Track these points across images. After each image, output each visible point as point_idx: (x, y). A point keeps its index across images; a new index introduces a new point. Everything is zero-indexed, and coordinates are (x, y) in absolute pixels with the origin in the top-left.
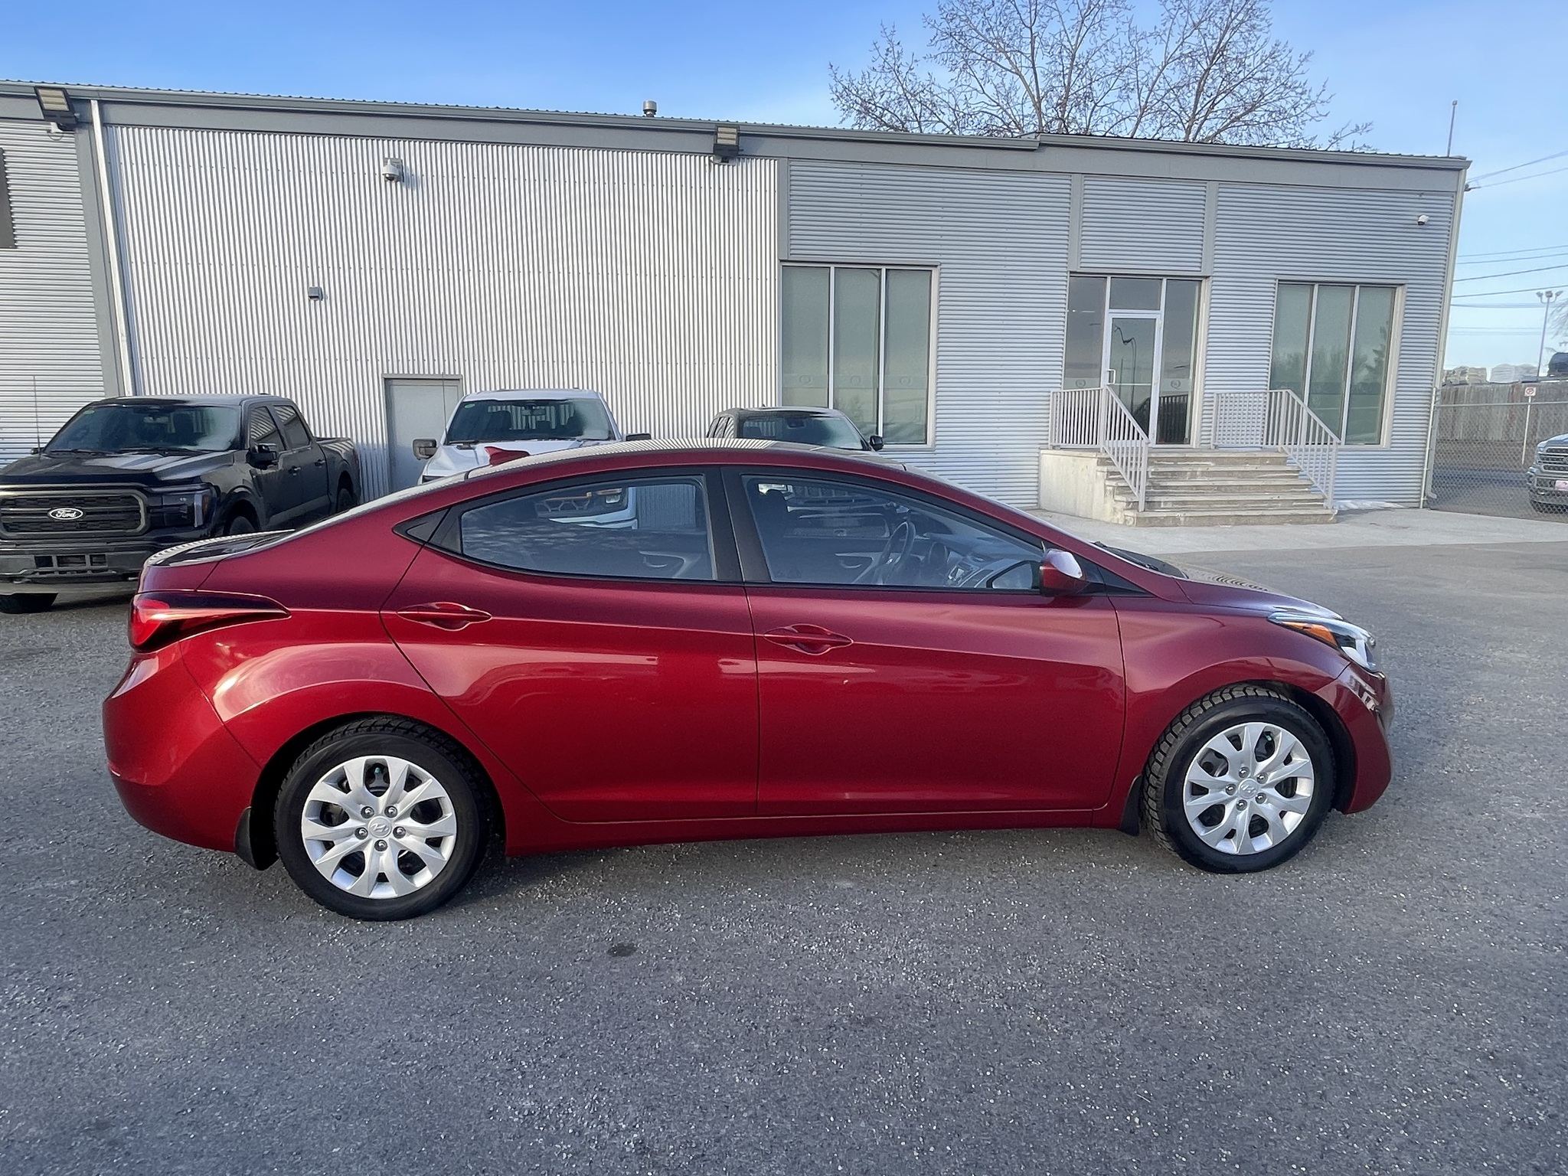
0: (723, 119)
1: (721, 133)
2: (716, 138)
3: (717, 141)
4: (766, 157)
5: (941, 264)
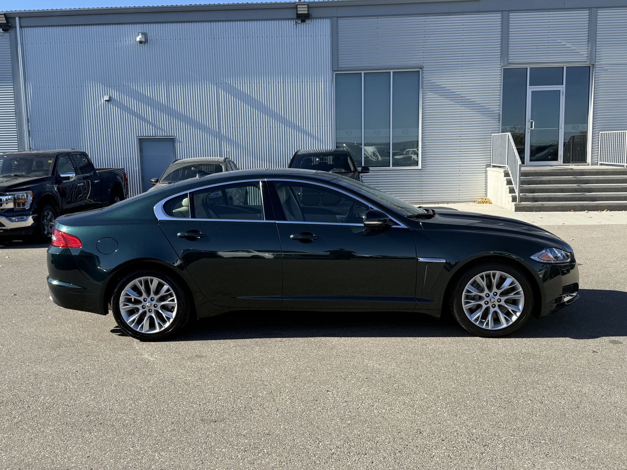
1: (299, 8)
2: (297, 11)
3: (298, 12)
4: (325, 18)
5: (424, 67)
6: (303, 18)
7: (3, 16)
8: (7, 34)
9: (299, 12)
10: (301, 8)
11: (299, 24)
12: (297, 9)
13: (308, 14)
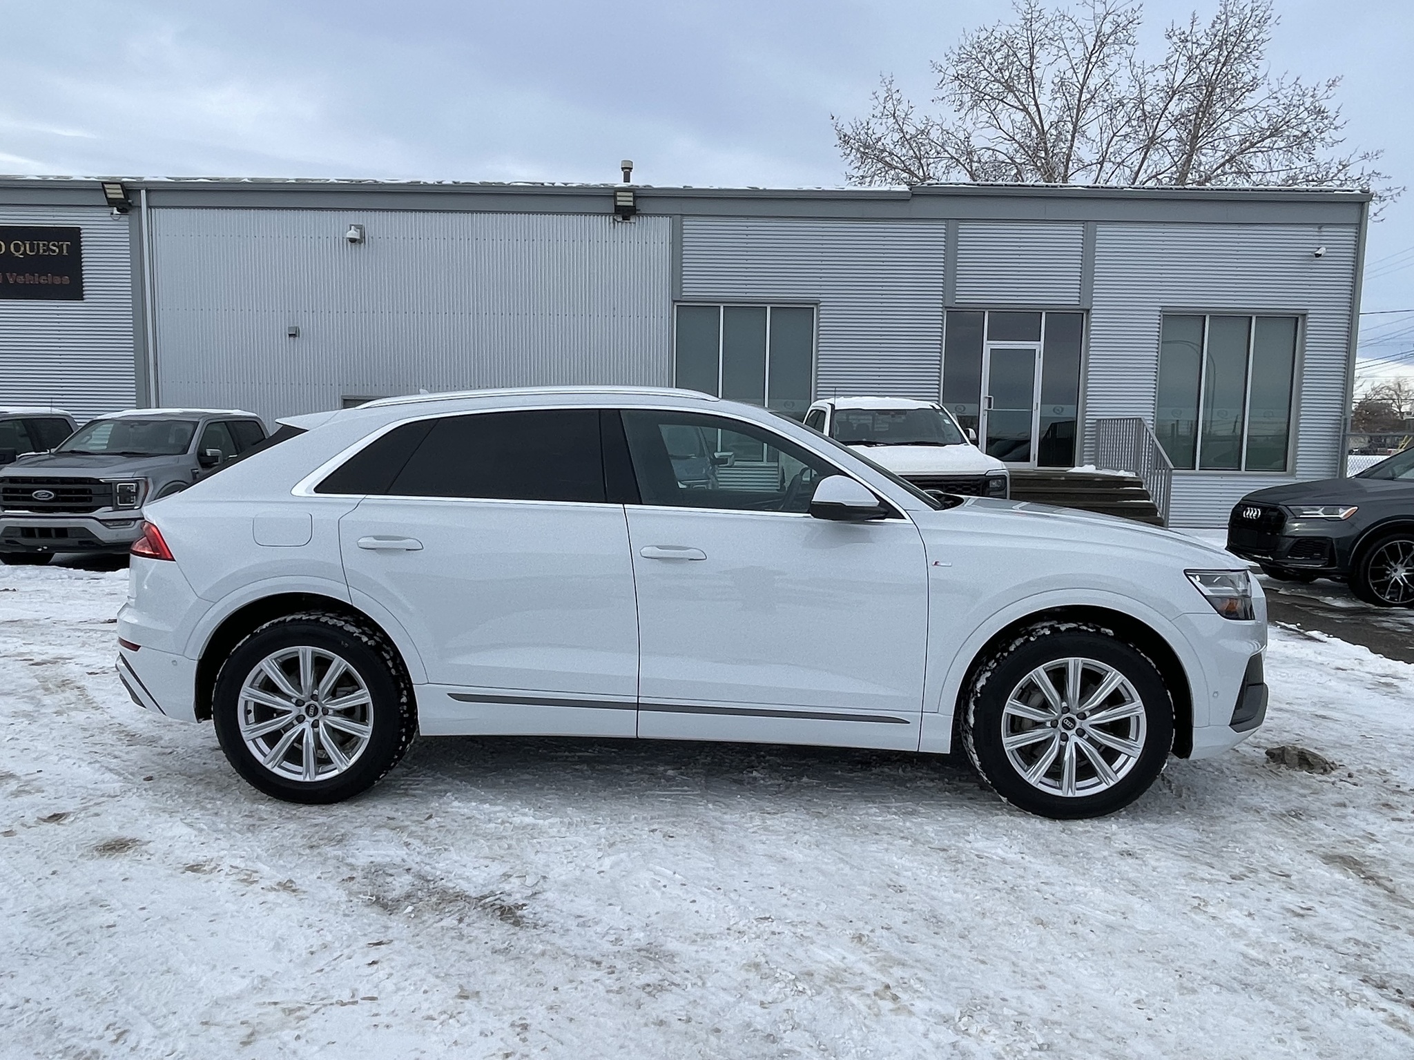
0: (623, 185)
1: (620, 196)
2: (616, 201)
3: (617, 203)
4: (662, 215)
5: (821, 302)
6: (626, 213)
7: (119, 186)
8: (125, 218)
9: (619, 203)
10: (624, 196)
11: (618, 222)
12: (616, 199)
13: (635, 207)
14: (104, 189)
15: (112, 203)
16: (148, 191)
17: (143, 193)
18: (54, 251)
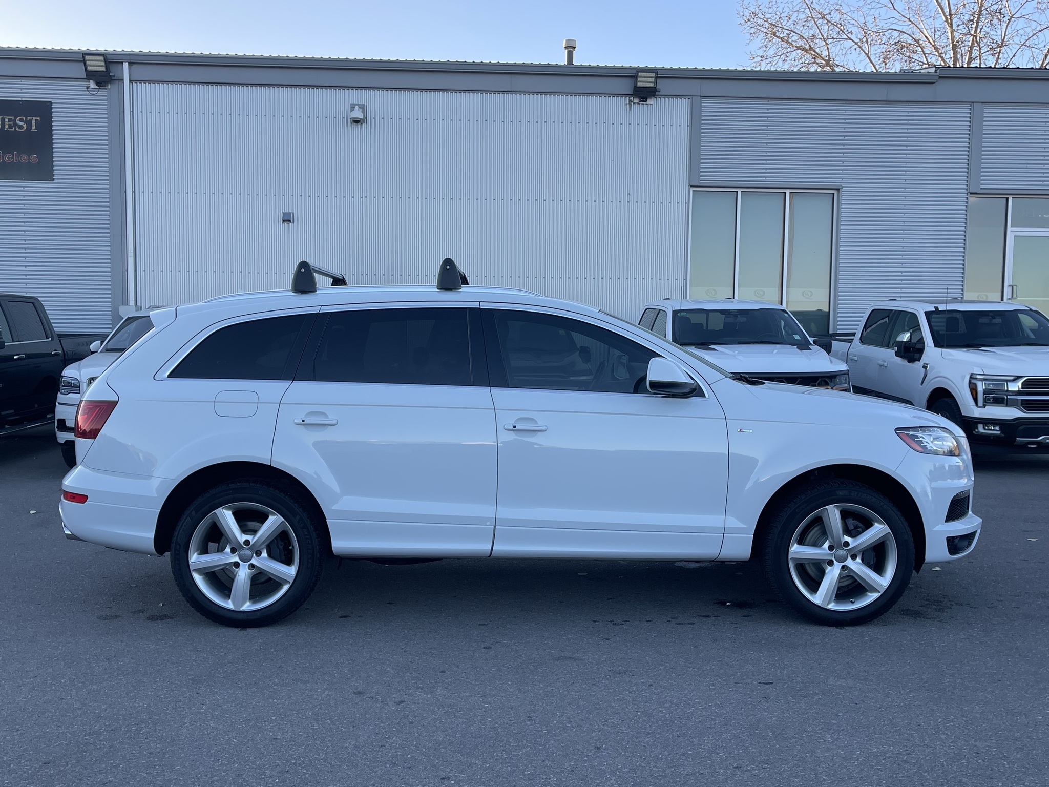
0: (642, 65)
1: (641, 77)
2: (636, 82)
3: (636, 84)
4: (681, 96)
5: (843, 187)
6: (643, 94)
7: (102, 58)
8: (102, 92)
9: (639, 84)
10: (645, 77)
11: (634, 103)
12: (637, 79)
13: (656, 87)
14: (84, 61)
15: (90, 75)
16: (130, 64)
17: (126, 65)
18: (21, 127)
